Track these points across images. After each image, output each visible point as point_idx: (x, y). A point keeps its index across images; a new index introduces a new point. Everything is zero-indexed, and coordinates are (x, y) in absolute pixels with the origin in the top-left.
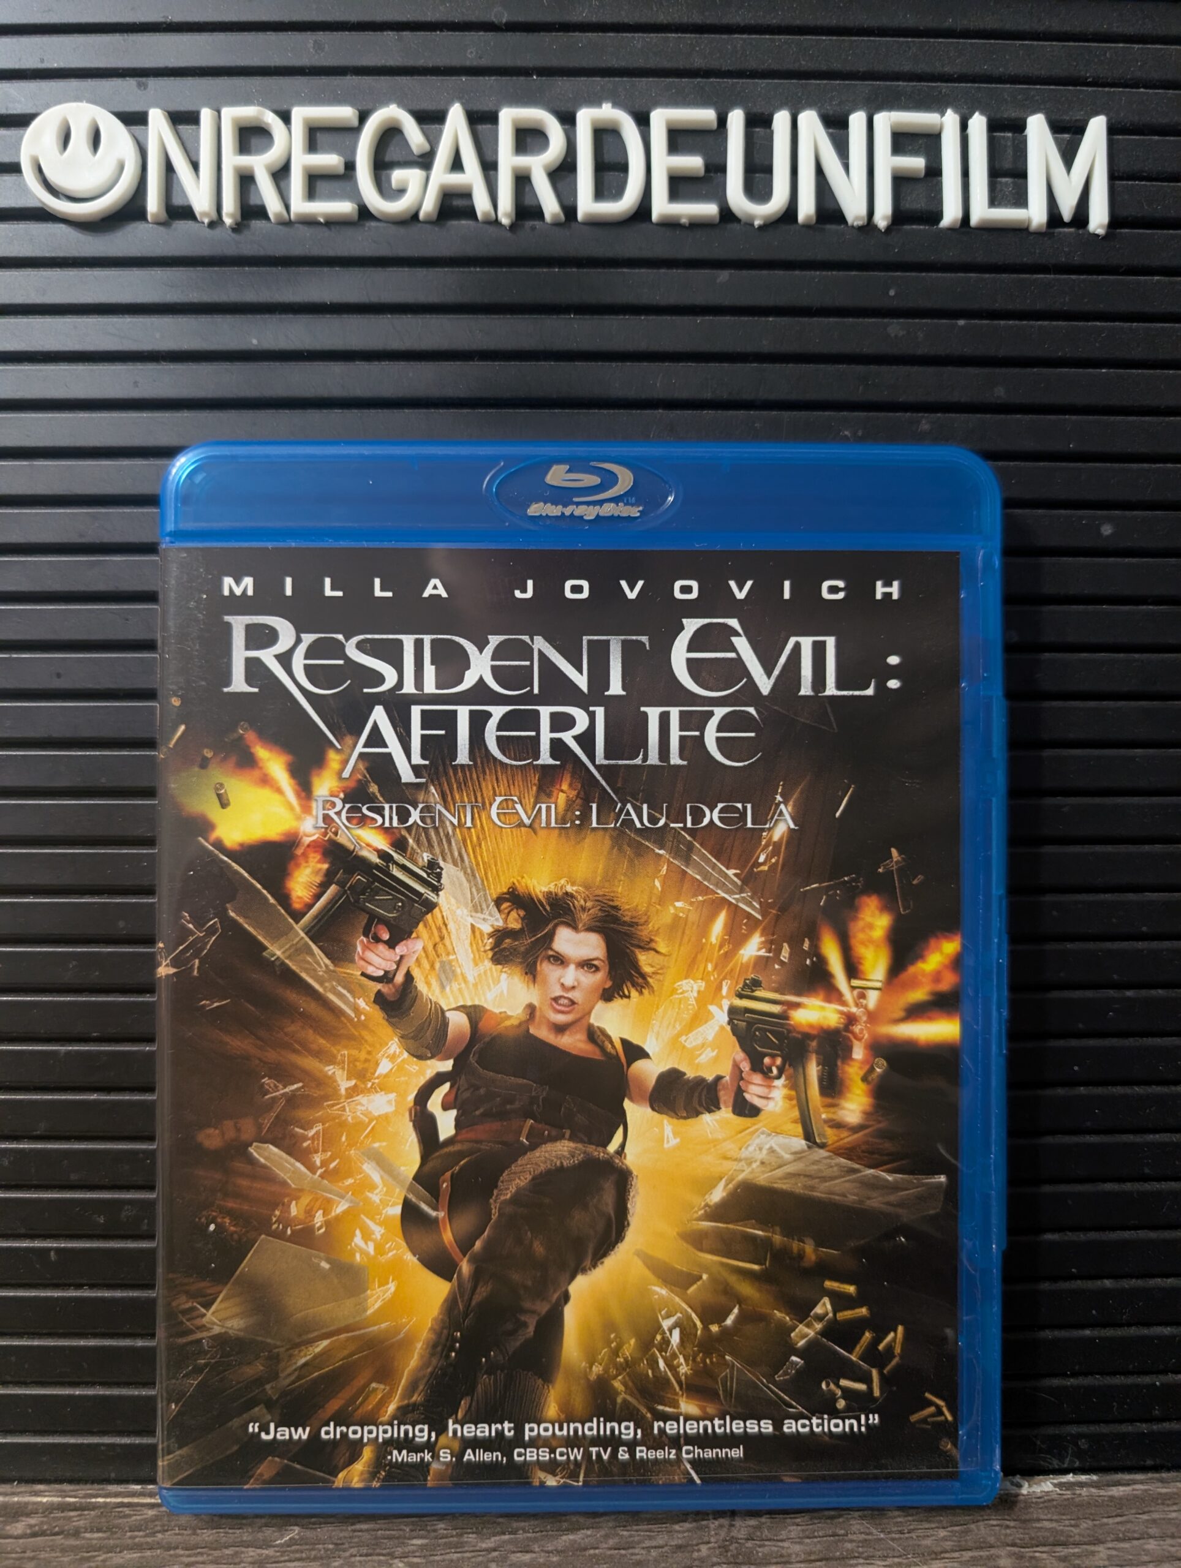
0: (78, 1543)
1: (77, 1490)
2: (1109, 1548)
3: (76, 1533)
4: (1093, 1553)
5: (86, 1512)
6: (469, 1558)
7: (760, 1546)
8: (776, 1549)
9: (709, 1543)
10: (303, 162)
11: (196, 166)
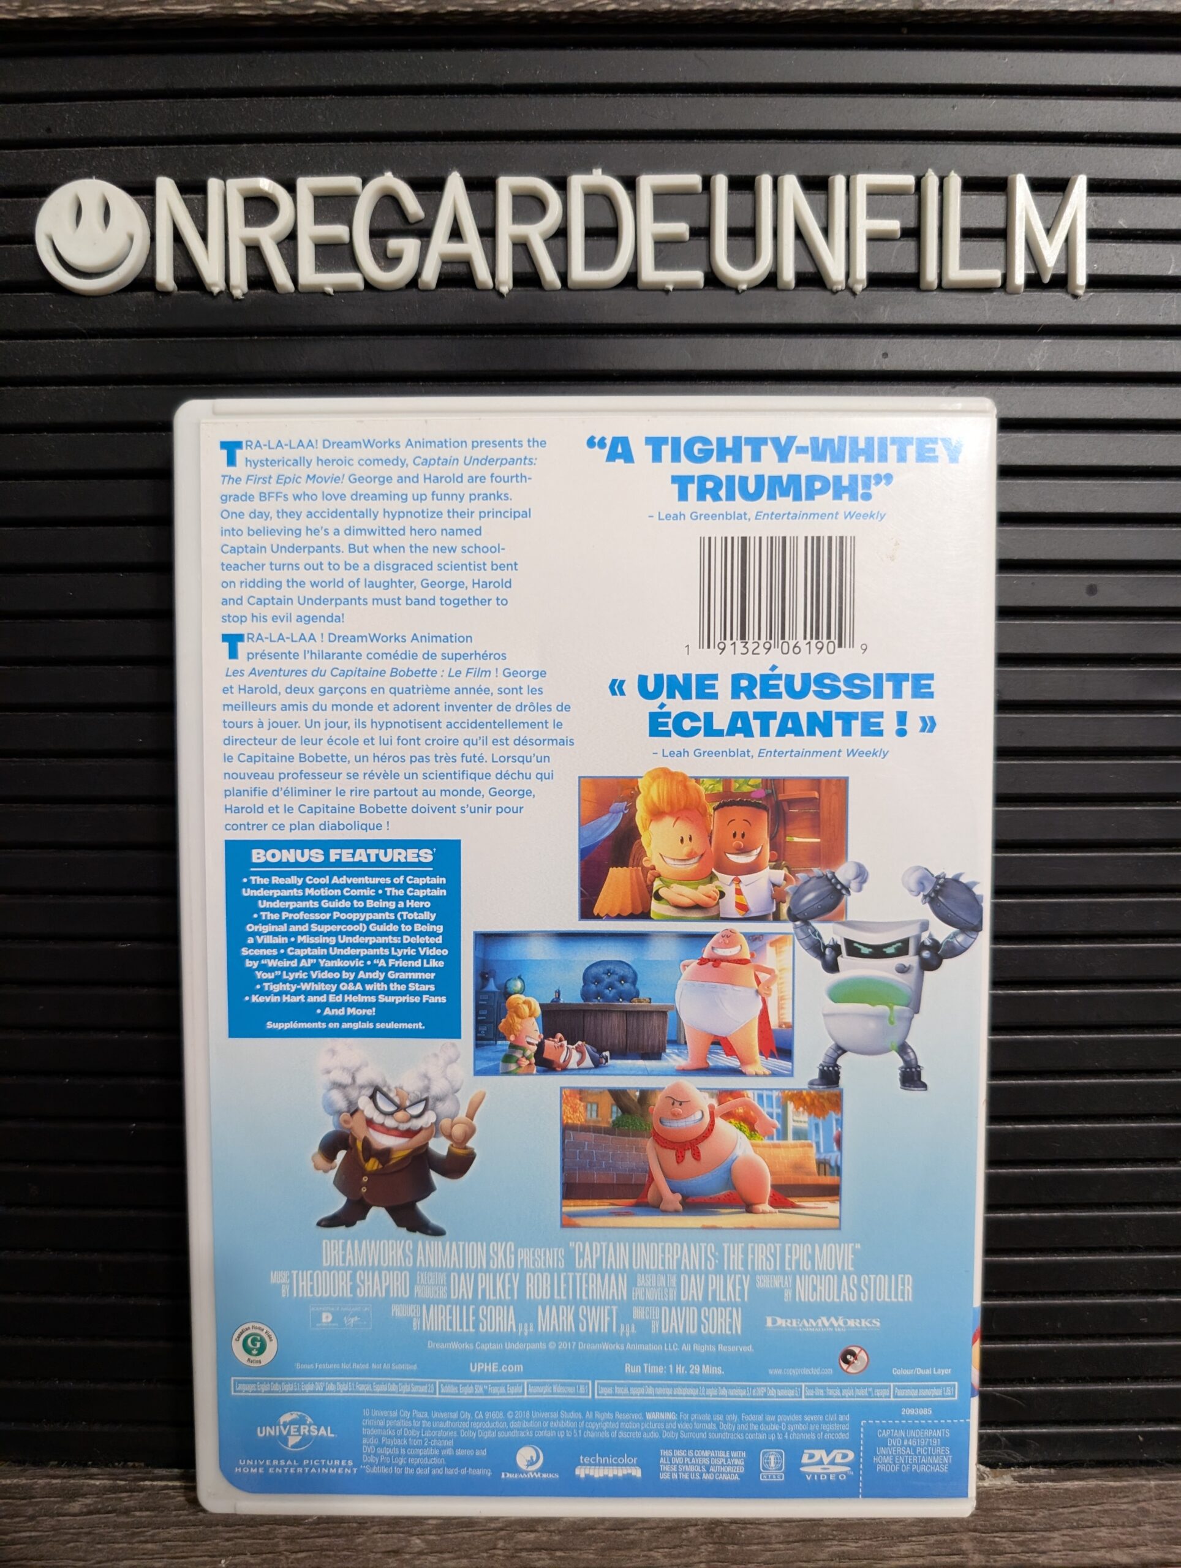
0: (129, 1520)
1: (128, 1473)
2: (1063, 1535)
3: (127, 1512)
4: (1049, 1539)
5: (135, 1494)
6: (479, 1536)
8: (755, 1531)
9: (696, 1525)
10: (310, 232)
11: (204, 236)
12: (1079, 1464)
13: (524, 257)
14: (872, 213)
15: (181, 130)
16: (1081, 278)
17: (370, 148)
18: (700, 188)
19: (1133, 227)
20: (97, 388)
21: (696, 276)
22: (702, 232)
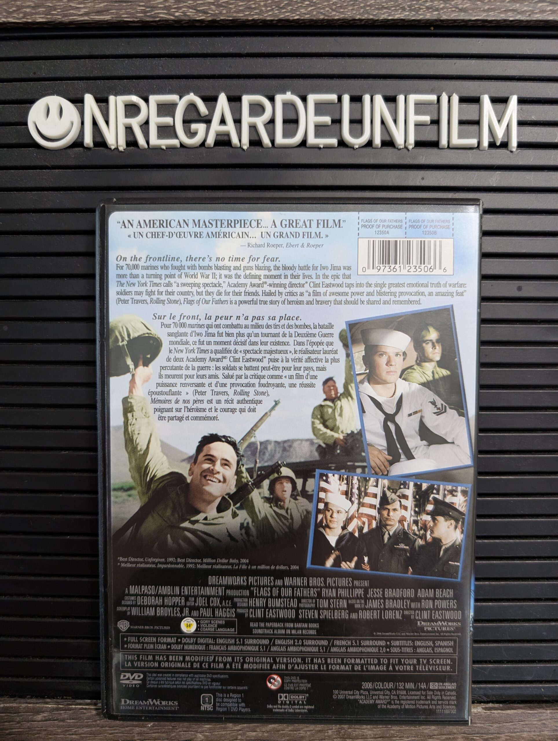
0: (64, 724)
1: (64, 702)
3: (63, 720)
4: (499, 738)
5: (67, 712)
6: (229, 733)
7: (354, 731)
8: (360, 732)
9: (332, 729)
10: (155, 121)
11: (107, 122)
12: (513, 702)
13: (254, 133)
14: (417, 112)
15: (96, 73)
16: (514, 143)
17: (183, 82)
18: (336, 101)
19: (539, 120)
20: (55, 192)
21: (334, 141)
22: (337, 121)
